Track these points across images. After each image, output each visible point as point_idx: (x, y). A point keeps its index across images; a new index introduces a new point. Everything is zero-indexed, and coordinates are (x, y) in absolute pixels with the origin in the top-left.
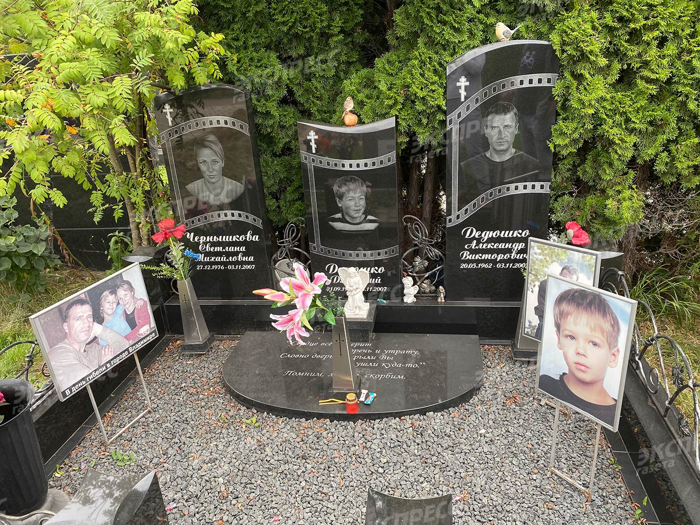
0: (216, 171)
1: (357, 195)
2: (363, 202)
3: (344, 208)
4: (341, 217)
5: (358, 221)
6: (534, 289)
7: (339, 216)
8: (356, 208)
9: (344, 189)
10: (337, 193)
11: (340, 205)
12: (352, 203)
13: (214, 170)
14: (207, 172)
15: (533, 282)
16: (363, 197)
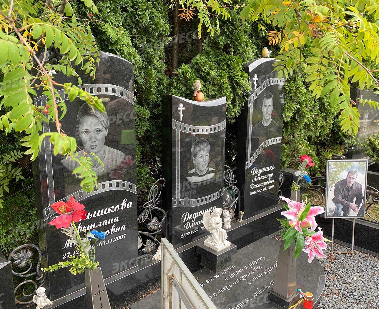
0: (99, 141)
1: (205, 153)
2: (207, 158)
3: (196, 164)
4: (194, 172)
5: (204, 173)
6: (332, 189)
7: (193, 171)
8: (204, 163)
9: (198, 149)
10: (193, 153)
11: (194, 162)
12: (201, 160)
13: (96, 139)
14: (89, 143)
15: (331, 185)
16: (208, 154)
